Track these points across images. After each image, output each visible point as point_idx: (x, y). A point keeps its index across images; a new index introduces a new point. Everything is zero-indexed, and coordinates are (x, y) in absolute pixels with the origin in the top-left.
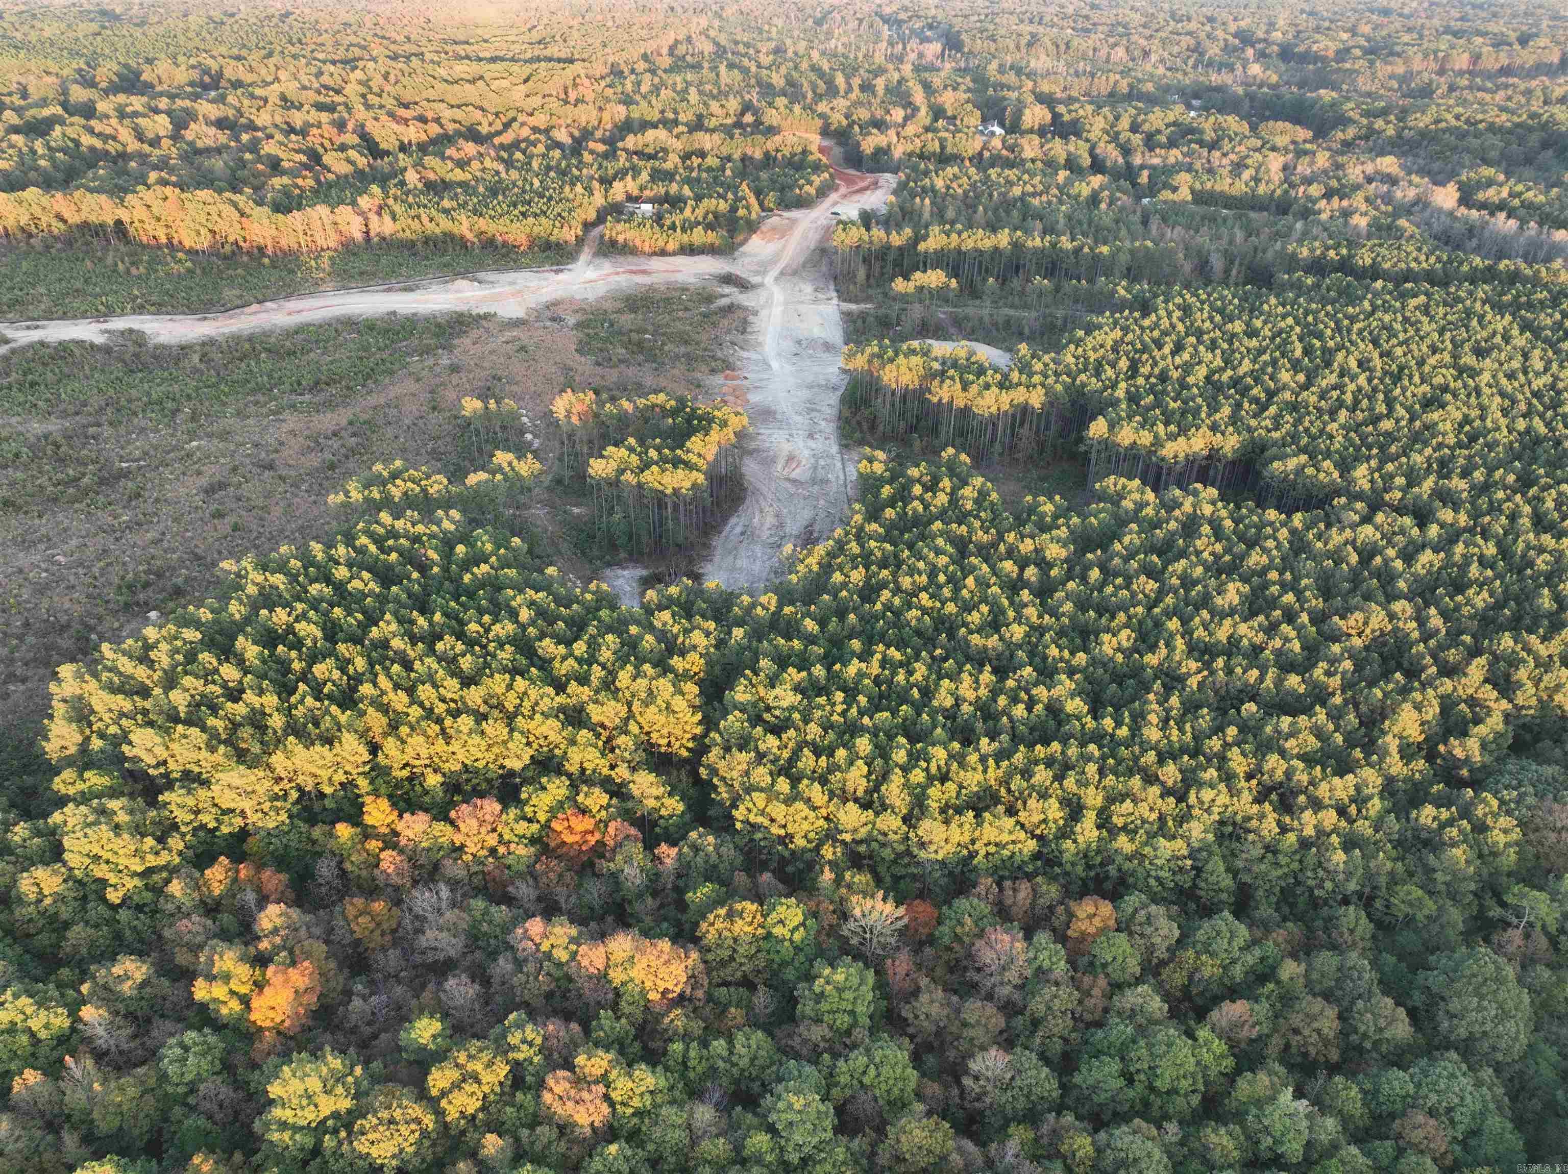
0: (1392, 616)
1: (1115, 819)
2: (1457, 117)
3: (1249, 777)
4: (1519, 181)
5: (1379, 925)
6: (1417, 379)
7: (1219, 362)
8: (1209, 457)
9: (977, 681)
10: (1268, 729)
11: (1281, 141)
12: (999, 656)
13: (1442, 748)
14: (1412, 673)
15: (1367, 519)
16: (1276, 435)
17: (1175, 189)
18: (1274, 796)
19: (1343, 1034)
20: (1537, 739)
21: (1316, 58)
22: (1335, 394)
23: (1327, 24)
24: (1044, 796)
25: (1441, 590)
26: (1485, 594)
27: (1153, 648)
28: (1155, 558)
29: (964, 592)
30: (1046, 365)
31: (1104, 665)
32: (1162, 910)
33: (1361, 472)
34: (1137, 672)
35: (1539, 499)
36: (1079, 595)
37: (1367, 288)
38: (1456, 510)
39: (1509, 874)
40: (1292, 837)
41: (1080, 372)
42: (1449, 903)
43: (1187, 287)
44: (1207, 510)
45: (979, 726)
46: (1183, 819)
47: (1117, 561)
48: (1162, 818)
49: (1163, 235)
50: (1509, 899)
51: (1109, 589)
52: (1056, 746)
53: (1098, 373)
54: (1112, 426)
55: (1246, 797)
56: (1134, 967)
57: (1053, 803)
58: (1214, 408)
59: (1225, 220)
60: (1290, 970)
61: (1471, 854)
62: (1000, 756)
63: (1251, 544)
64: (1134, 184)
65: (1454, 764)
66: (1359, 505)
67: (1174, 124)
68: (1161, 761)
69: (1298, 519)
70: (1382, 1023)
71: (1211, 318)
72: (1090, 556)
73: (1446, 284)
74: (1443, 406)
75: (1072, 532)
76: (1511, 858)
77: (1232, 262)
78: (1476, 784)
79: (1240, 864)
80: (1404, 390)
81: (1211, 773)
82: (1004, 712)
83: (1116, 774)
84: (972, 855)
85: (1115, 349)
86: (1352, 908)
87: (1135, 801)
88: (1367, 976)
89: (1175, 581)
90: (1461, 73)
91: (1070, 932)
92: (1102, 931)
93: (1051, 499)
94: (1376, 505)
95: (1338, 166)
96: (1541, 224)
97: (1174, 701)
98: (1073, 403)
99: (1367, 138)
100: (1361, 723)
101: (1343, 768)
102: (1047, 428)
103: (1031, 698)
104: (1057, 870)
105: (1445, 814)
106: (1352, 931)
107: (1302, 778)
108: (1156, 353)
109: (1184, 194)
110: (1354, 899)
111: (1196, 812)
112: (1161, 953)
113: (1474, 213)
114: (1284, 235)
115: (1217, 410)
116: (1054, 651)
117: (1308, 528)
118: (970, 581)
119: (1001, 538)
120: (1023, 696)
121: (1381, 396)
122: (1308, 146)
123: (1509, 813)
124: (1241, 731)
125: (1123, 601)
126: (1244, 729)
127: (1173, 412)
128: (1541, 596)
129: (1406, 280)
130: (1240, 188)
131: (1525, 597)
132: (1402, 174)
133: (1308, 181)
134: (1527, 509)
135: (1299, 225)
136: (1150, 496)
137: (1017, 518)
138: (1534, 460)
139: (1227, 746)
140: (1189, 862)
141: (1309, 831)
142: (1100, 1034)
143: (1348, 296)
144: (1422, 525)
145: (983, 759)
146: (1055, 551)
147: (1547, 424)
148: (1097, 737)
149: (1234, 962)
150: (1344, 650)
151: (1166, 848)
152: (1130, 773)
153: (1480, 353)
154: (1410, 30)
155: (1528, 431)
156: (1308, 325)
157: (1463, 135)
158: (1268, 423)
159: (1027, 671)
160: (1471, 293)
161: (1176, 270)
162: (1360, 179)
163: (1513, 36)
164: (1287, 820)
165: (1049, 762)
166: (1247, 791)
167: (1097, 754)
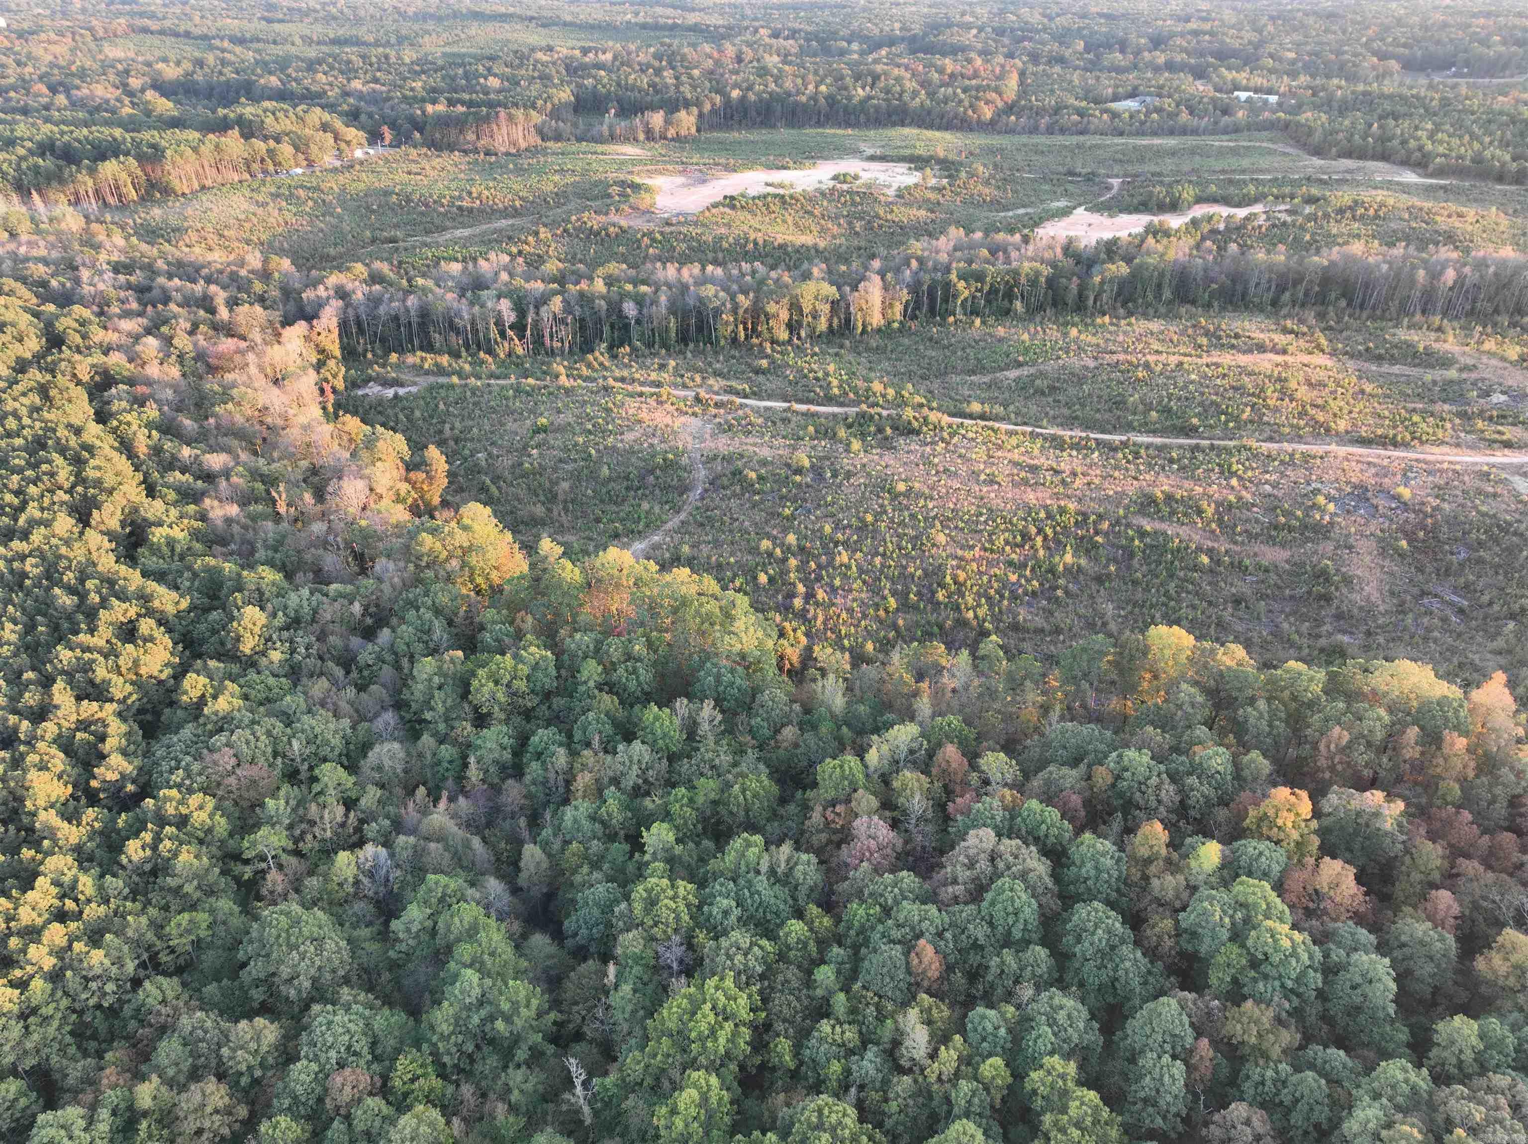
5: (179, 971)
13: (94, 784)
14: (9, 741)
19: (234, 1085)
20: (157, 714)
39: (231, 835)
40: (38, 985)
42: (212, 900)
50: (247, 855)
60: (147, 1093)
61: (193, 848)
65: (115, 789)
70: (253, 1046)
76: (222, 824)
78: (146, 789)
86: (147, 984)
88: (209, 1024)
101: (27, 879)
105: (147, 836)
106: (164, 1002)
110: (142, 973)
123: (190, 791)
128: (55, 597)
131: (45, 606)
141: (49, 963)
164: (18, 973)
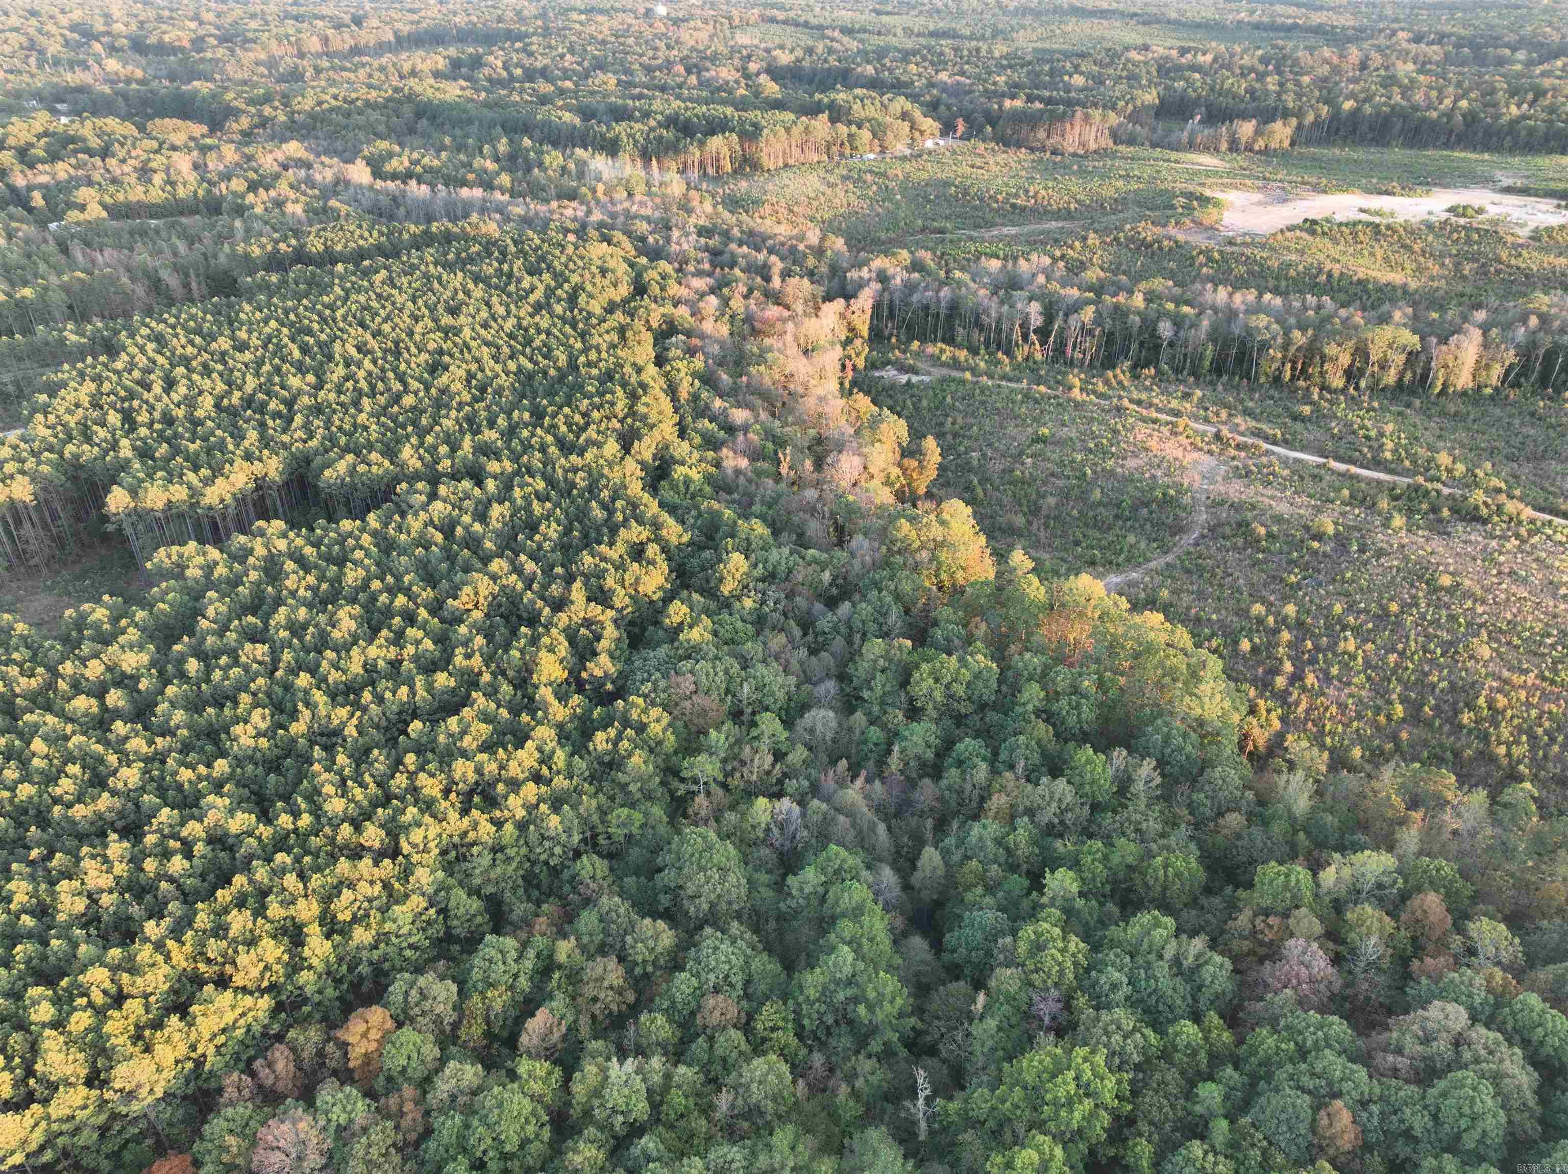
0: (494, 578)
1: (340, 917)
2: (335, 97)
3: (447, 792)
4: (413, 150)
5: (610, 856)
6: (414, 350)
7: (221, 387)
8: (258, 488)
9: (106, 860)
10: (442, 738)
11: (179, 139)
12: (121, 814)
13: (584, 675)
14: (533, 620)
15: (433, 496)
16: (313, 443)
17: (82, 208)
18: (476, 799)
19: (629, 971)
20: (644, 629)
21: (174, 50)
22: (350, 384)
23: (167, 13)
24: (252, 942)
25: (521, 537)
26: (554, 525)
27: (294, 715)
28: (251, 619)
29: (36, 762)
30: (15, 447)
31: (251, 758)
32: (430, 976)
33: (407, 453)
34: (289, 749)
35: (554, 426)
36: (186, 697)
37: (332, 273)
38: (499, 460)
39: (676, 752)
40: (509, 827)
41: (65, 443)
42: (649, 804)
43: (149, 312)
44: (282, 545)
45: (135, 910)
46: (406, 873)
47: (210, 640)
48: (386, 885)
49: (93, 261)
50: (684, 774)
51: (217, 675)
52: (239, 880)
53: (88, 438)
54: (134, 492)
55: (453, 815)
56: (431, 1051)
57: (267, 943)
58: (239, 437)
59: (157, 232)
60: (564, 949)
61: (644, 754)
62: (177, 933)
63: (341, 561)
64: (30, 210)
65: (598, 683)
66: (420, 485)
67: (46, 134)
68: (358, 828)
69: (372, 519)
70: (651, 943)
71: (191, 342)
72: (177, 647)
73: (397, 255)
74: (446, 368)
75: (143, 630)
76: (671, 740)
77: (187, 275)
78: (621, 692)
79: (477, 881)
80: (408, 363)
81: (412, 811)
82: (160, 877)
83: (318, 869)
84: (199, 1063)
85: (96, 405)
86: (584, 858)
87: (352, 886)
88: (622, 910)
89: (284, 634)
90: (319, 55)
91: (351, 1064)
92: (385, 1039)
93: (98, 601)
94: (434, 480)
95: (250, 158)
96: (447, 185)
97: (342, 759)
98: (75, 479)
99: (263, 126)
100: (515, 687)
101: (521, 738)
102: (55, 517)
103: (184, 842)
104: (306, 1009)
105: (612, 732)
106: (593, 877)
107: (491, 768)
108: (146, 395)
109: (95, 212)
110: (582, 848)
111: (415, 858)
112: (450, 1017)
113: (391, 185)
114: (228, 236)
115: (243, 438)
116: (186, 775)
117: (386, 525)
118: (38, 745)
119: (54, 672)
120: (172, 843)
121: (391, 375)
122: (209, 141)
123: (653, 704)
124: (418, 753)
125: (238, 680)
126: (419, 751)
127: (197, 454)
128: (591, 509)
129: (363, 258)
130: (156, 194)
131: (582, 515)
132: (312, 157)
133: (227, 177)
134: (550, 439)
135: (238, 223)
136: (214, 553)
137: (65, 640)
138: (535, 395)
139: (412, 775)
140: (432, 911)
141: (520, 813)
142: (432, 1144)
143: (318, 285)
144: (479, 483)
145: (159, 946)
146: (131, 661)
147: (531, 360)
148: (281, 843)
149: (516, 976)
150: (471, 627)
151: (403, 913)
152: (333, 858)
153: (454, 311)
154: (253, 16)
155: (520, 368)
156: (292, 325)
157: (348, 115)
158: (300, 434)
159: (165, 814)
160: (421, 259)
161: (127, 297)
162: (276, 168)
163: (347, 18)
164: (498, 813)
165: (241, 902)
166: (449, 808)
167: (288, 860)
